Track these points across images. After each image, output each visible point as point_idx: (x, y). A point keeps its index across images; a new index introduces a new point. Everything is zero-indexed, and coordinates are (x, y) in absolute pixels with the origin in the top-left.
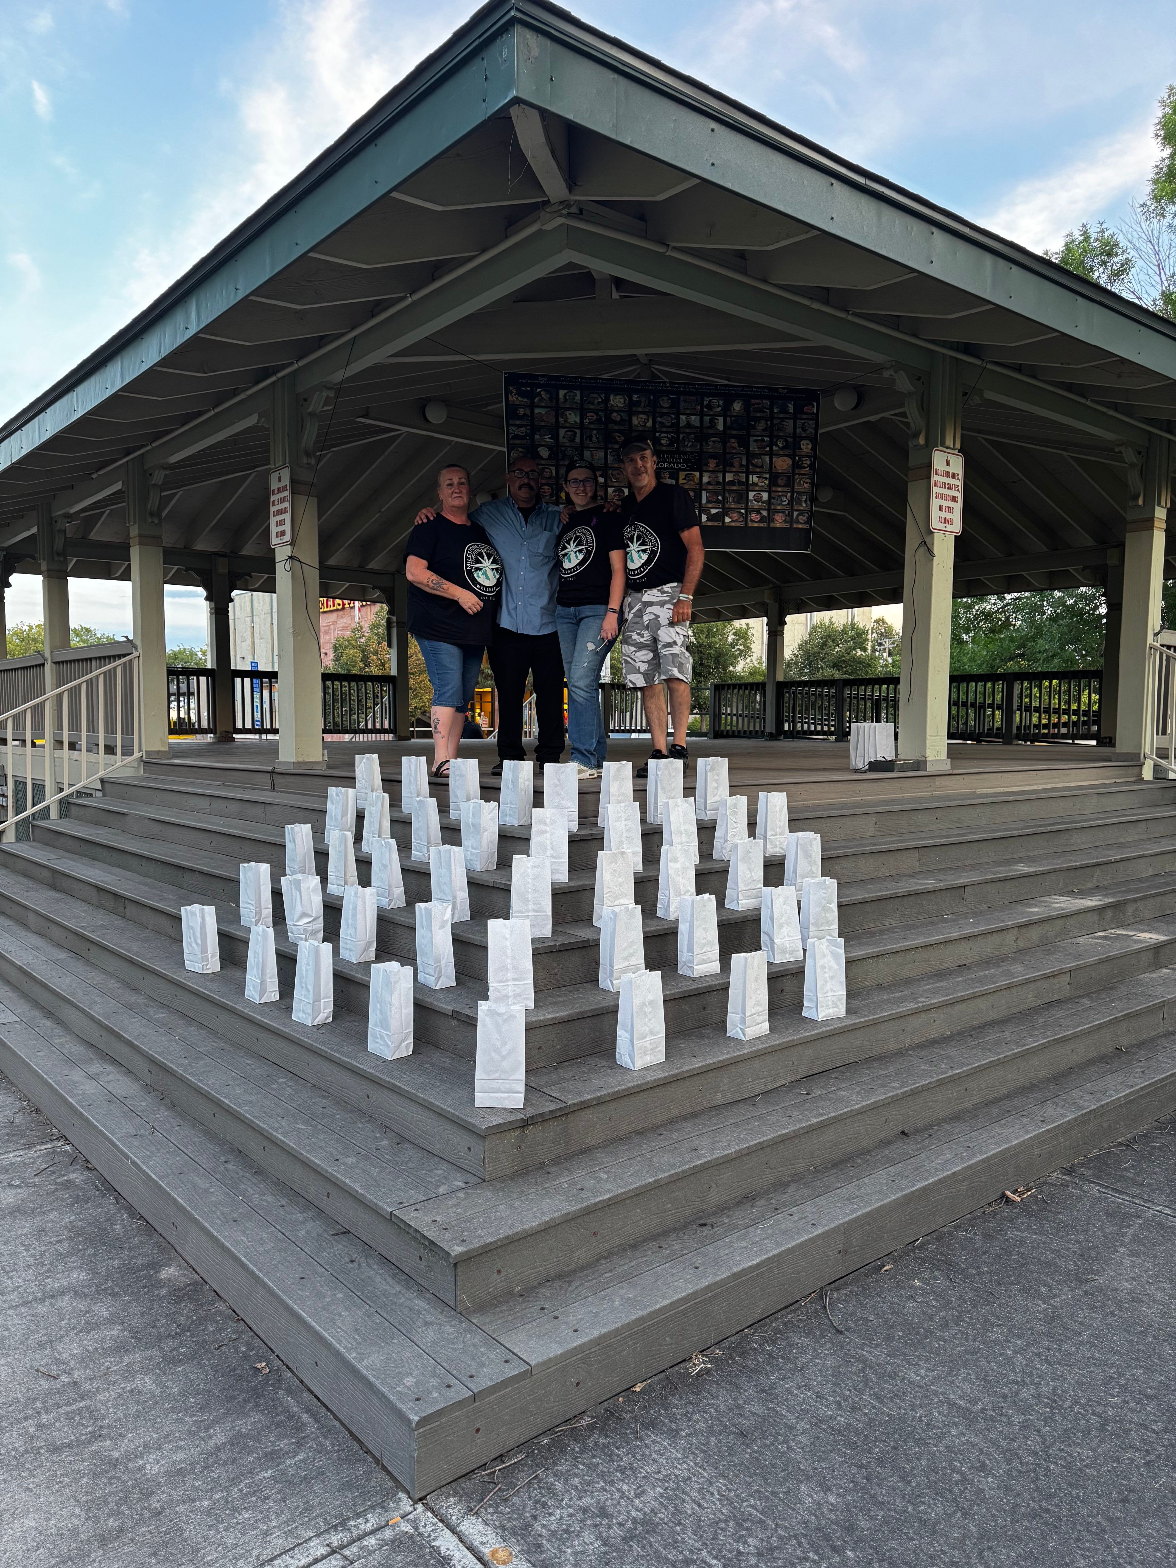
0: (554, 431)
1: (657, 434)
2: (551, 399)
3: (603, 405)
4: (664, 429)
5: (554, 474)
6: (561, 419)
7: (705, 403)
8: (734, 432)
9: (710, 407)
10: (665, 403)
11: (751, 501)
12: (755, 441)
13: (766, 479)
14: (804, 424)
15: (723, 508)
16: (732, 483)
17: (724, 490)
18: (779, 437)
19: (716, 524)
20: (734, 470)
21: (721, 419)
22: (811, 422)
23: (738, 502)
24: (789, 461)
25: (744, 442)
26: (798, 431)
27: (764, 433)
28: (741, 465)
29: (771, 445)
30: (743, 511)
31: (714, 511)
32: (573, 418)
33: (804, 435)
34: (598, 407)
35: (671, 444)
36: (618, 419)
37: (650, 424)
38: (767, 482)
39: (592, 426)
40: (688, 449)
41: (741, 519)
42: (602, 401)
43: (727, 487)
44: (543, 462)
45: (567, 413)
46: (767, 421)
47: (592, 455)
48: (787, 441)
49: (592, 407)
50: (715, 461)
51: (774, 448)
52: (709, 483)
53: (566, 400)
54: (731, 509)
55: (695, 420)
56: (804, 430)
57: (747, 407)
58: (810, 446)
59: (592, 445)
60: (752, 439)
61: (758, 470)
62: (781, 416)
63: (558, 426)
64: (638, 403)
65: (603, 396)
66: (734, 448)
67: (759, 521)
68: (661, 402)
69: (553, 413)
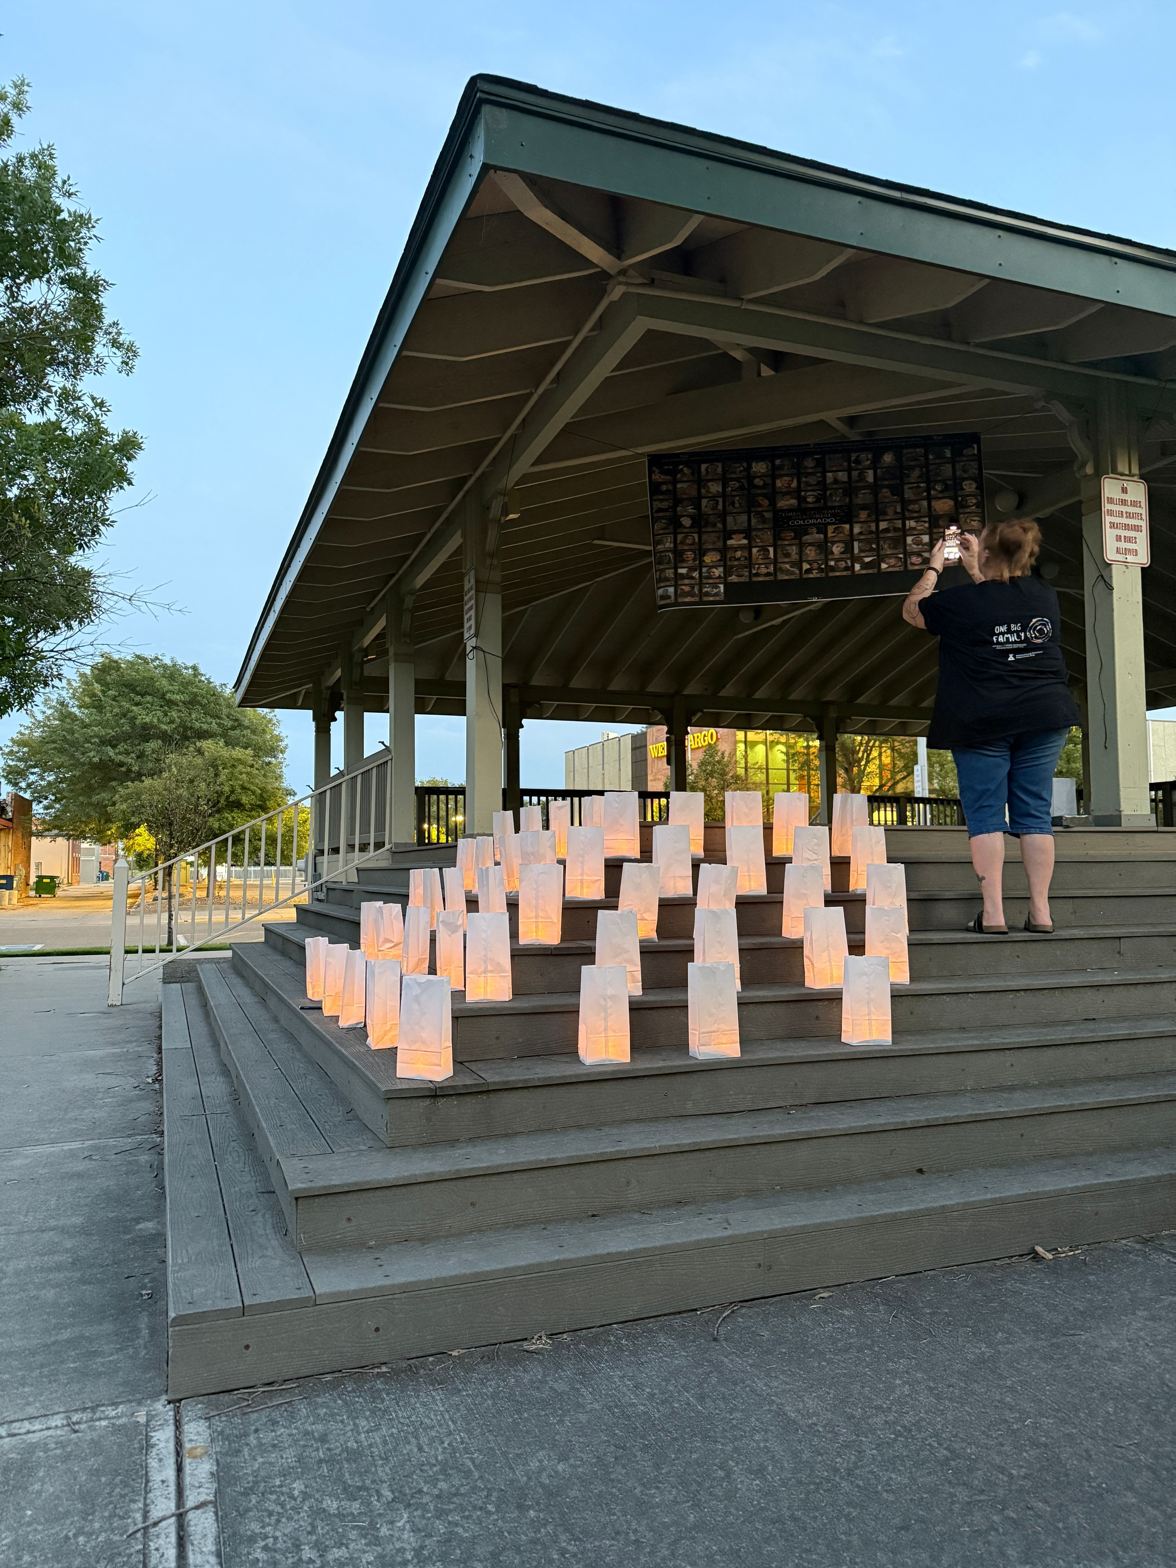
0: (696, 502)
1: (803, 494)
2: (693, 474)
3: (745, 473)
4: (810, 488)
5: (697, 540)
6: (703, 491)
7: (853, 459)
8: (886, 483)
9: (858, 461)
10: (809, 463)
11: (910, 545)
12: (911, 488)
13: (925, 522)
14: (963, 466)
15: (878, 555)
16: (886, 530)
17: (878, 538)
18: (937, 482)
19: (870, 571)
20: (888, 518)
21: (870, 473)
22: (972, 463)
23: (895, 548)
24: (952, 503)
25: (897, 491)
26: (958, 473)
27: (920, 480)
28: (896, 513)
29: (928, 490)
30: (901, 556)
31: (867, 560)
32: (715, 488)
33: (966, 476)
34: (740, 476)
35: (818, 500)
36: (761, 483)
37: (794, 484)
38: (927, 525)
39: (734, 493)
40: (837, 504)
41: (900, 564)
42: (745, 470)
43: (882, 535)
44: (685, 530)
45: (710, 484)
46: (921, 468)
47: (735, 520)
48: (946, 485)
49: (735, 476)
50: (866, 512)
51: (932, 492)
52: (861, 533)
53: (707, 472)
54: (887, 556)
55: (842, 476)
56: (965, 471)
57: (899, 458)
58: (974, 485)
59: (735, 511)
60: (906, 487)
61: (915, 515)
62: (937, 461)
63: (700, 497)
64: (781, 467)
65: (745, 465)
66: (886, 497)
67: (921, 564)
68: (806, 464)
69: (696, 486)
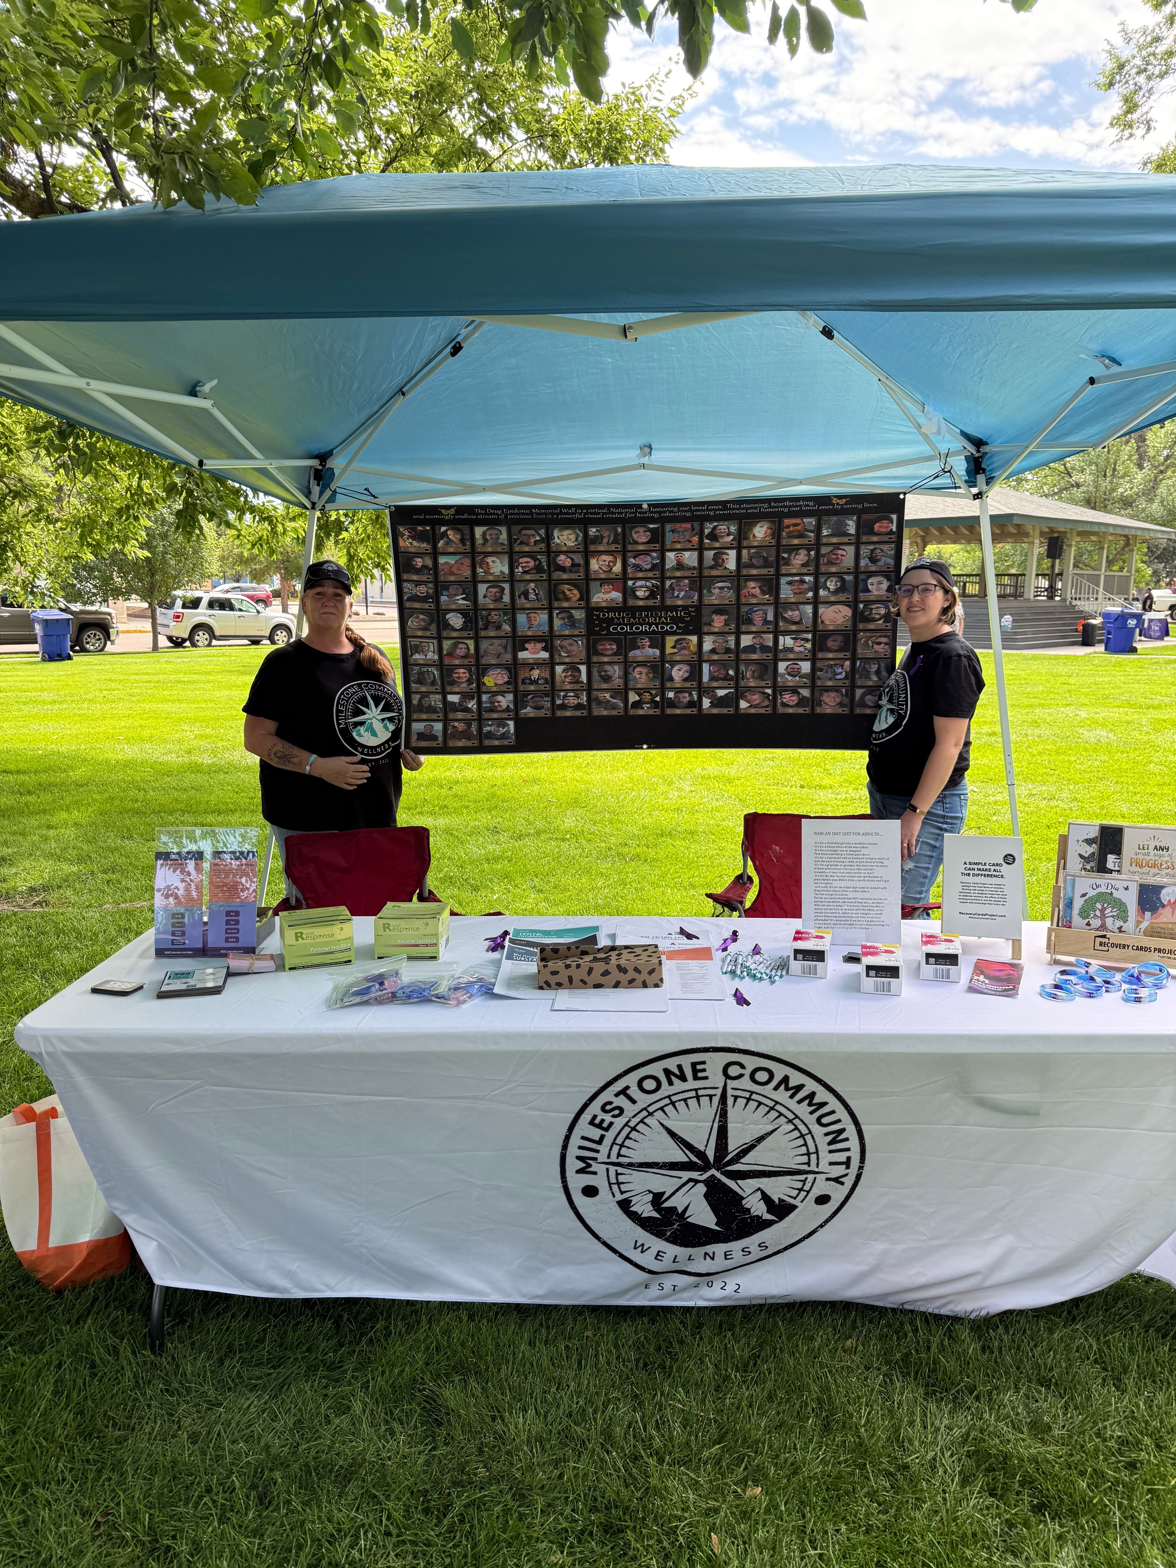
0: (470, 587)
1: (630, 583)
2: (462, 541)
3: (543, 546)
4: (640, 575)
5: (472, 651)
6: (480, 570)
7: (707, 531)
8: (754, 572)
9: (713, 536)
10: (641, 536)
11: (783, 675)
12: (790, 583)
13: (807, 640)
14: (872, 551)
15: (737, 687)
16: (751, 649)
17: (738, 660)
18: (830, 575)
19: (725, 711)
20: (754, 629)
21: (733, 553)
22: (885, 547)
23: (761, 677)
24: (847, 612)
25: (771, 586)
26: (863, 563)
27: (805, 570)
28: (766, 622)
29: (816, 588)
30: (769, 691)
31: (721, 693)
32: (499, 566)
33: (873, 569)
34: (536, 549)
35: (652, 595)
36: (568, 563)
37: (618, 568)
38: (809, 645)
39: (528, 577)
40: (680, 603)
41: (766, 703)
42: (542, 540)
43: (743, 656)
44: (455, 634)
45: (489, 560)
46: (809, 550)
47: (529, 619)
48: (843, 581)
49: (527, 549)
51: (822, 592)
52: (713, 651)
53: (485, 540)
54: (749, 689)
55: (690, 558)
56: (873, 560)
57: (777, 533)
58: (885, 585)
59: (528, 605)
60: (783, 580)
61: (794, 628)
62: (834, 540)
63: (475, 581)
64: (598, 540)
65: (542, 532)
66: (754, 596)
67: (797, 705)
68: (635, 536)
69: (468, 562)
